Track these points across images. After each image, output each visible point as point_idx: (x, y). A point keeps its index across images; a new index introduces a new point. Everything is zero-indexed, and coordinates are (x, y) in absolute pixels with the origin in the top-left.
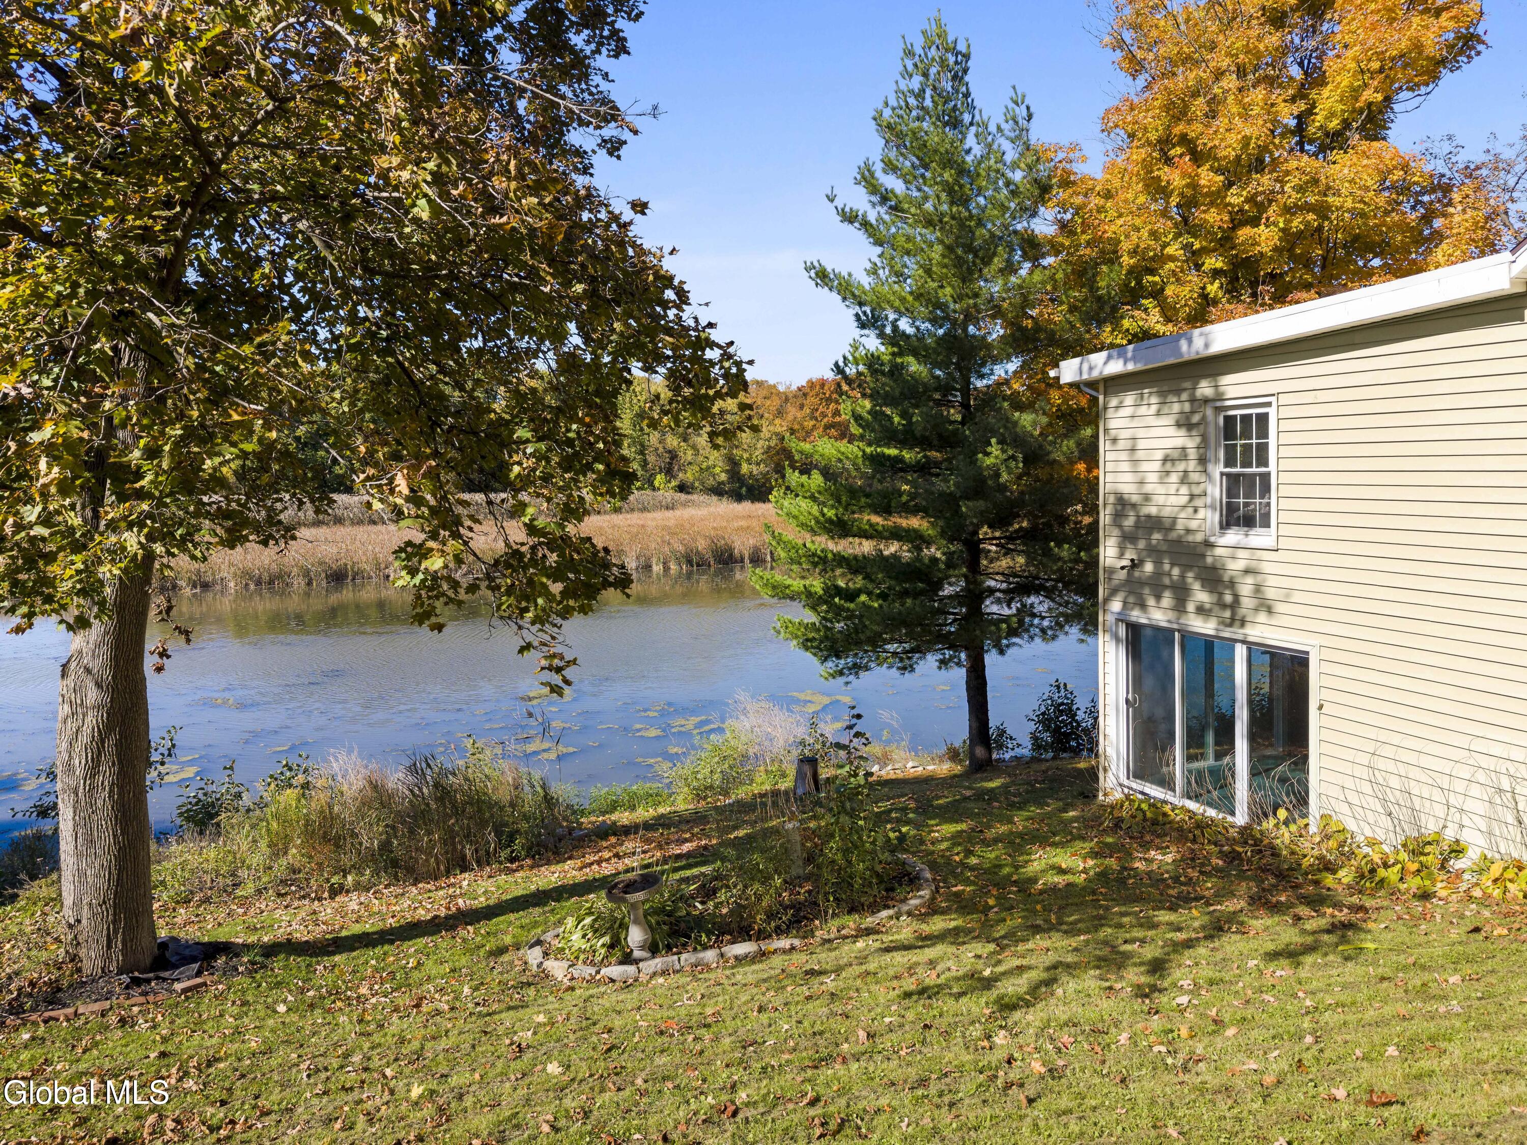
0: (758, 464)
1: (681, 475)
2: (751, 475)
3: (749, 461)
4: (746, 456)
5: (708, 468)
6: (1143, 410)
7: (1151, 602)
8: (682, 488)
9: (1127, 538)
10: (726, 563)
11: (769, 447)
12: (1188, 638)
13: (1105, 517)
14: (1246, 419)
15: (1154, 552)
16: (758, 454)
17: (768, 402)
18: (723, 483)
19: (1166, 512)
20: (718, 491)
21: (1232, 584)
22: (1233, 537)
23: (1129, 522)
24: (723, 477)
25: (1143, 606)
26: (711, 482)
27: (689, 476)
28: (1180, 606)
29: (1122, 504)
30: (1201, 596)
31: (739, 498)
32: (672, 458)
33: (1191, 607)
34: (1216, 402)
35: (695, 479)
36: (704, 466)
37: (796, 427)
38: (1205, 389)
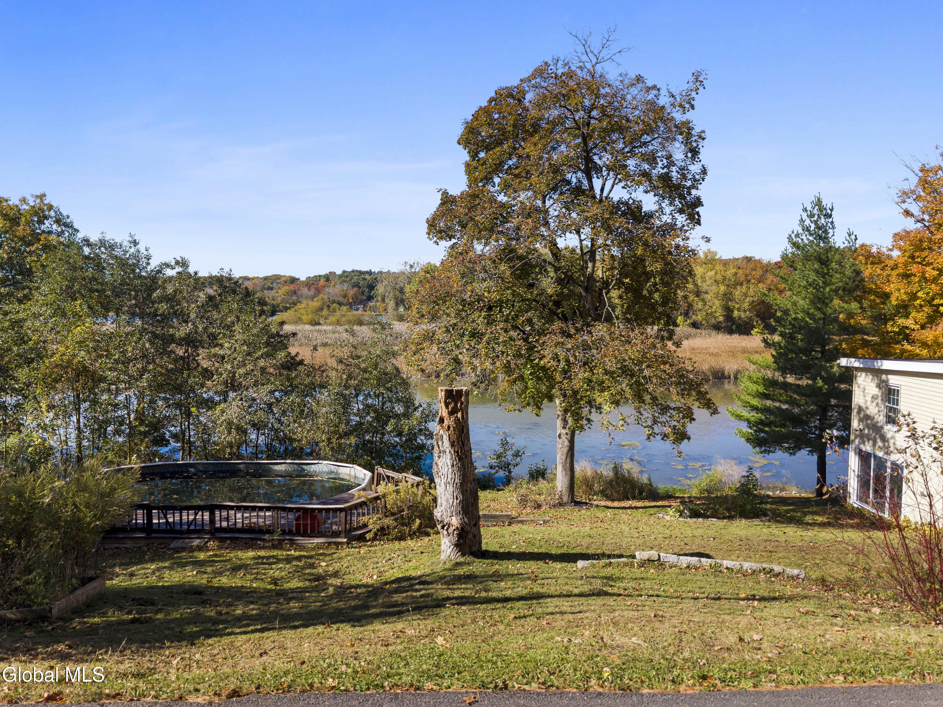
0: (745, 311)
1: (694, 317)
2: (740, 318)
3: (739, 309)
4: (737, 306)
5: (711, 313)
6: (867, 379)
7: (866, 443)
8: (695, 325)
9: (860, 420)
10: (719, 378)
11: (753, 302)
12: (875, 457)
13: (854, 412)
14: (894, 390)
15: (868, 426)
16: (746, 305)
17: (754, 273)
18: (720, 322)
19: (872, 415)
20: (717, 328)
21: (888, 441)
22: (890, 426)
23: (862, 416)
24: (721, 319)
25: (864, 444)
26: (713, 321)
27: (699, 317)
28: (874, 445)
29: (860, 409)
30: (880, 443)
31: (731, 332)
32: (688, 307)
33: (877, 447)
34: (886, 382)
35: (703, 319)
36: (709, 311)
37: (772, 287)
38: (884, 377)
